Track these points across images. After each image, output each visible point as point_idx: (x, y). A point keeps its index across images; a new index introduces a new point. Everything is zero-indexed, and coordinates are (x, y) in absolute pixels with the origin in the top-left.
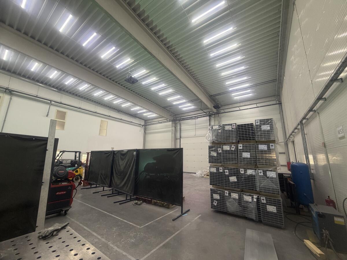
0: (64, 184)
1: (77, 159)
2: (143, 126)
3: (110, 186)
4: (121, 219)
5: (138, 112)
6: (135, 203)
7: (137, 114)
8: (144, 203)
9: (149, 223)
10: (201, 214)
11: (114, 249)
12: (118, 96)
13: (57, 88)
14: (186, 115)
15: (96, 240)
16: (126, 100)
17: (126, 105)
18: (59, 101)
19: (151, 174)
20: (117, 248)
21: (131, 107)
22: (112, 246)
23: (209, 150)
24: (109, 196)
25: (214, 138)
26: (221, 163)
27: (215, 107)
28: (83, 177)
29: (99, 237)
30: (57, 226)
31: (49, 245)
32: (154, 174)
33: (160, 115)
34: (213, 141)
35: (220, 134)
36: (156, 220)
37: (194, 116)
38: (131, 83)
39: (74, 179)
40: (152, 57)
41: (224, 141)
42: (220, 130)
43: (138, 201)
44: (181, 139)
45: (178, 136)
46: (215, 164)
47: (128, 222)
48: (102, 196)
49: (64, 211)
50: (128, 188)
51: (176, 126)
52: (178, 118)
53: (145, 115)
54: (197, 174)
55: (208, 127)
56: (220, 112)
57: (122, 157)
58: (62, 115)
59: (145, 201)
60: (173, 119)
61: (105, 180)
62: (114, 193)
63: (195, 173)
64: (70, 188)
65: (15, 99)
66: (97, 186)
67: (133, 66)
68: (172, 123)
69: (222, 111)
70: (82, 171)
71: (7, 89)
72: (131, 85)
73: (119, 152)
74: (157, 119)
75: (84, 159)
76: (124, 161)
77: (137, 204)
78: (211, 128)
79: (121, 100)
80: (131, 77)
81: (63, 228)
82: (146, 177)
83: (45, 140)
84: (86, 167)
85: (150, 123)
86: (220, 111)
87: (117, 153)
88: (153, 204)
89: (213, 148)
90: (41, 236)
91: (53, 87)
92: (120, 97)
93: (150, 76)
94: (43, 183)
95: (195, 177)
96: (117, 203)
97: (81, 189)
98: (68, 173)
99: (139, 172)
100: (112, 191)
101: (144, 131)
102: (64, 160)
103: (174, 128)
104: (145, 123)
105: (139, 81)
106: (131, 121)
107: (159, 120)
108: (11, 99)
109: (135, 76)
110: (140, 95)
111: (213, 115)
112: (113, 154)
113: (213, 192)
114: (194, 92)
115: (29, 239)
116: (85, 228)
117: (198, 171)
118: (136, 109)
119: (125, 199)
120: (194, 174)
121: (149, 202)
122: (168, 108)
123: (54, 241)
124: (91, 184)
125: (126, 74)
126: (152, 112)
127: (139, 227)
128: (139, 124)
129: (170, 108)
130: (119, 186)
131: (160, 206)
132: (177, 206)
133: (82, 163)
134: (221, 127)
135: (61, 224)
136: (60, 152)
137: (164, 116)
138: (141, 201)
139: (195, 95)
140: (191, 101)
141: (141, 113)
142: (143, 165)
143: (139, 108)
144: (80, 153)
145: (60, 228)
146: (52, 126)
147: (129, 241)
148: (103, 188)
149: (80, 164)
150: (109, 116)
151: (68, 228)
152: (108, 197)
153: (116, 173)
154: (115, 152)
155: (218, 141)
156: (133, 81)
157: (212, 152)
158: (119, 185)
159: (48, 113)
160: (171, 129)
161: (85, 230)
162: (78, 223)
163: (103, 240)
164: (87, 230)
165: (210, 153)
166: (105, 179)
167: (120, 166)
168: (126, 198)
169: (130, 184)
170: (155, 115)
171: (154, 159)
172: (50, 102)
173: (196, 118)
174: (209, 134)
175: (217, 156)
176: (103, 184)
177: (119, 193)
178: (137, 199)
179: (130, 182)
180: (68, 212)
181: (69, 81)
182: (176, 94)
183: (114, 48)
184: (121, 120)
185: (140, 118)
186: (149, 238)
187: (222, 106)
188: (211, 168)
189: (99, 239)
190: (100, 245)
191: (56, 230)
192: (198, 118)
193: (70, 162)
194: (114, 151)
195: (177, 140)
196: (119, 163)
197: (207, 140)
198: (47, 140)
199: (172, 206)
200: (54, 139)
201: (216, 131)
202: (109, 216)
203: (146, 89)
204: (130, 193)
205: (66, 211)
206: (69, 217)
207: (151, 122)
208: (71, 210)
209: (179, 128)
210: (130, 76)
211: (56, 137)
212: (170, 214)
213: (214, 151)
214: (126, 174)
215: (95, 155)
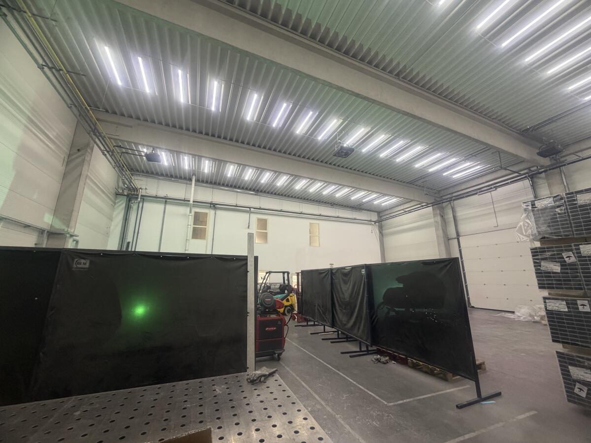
0: (273, 316)
1: (286, 282)
2: (375, 222)
3: (333, 326)
4: (355, 383)
5: (364, 201)
6: (375, 359)
7: (363, 204)
8: (394, 362)
9: (405, 401)
10: (536, 410)
11: (346, 428)
12: (328, 182)
13: (254, 190)
14: (464, 187)
15: (318, 407)
16: (341, 185)
17: (341, 193)
18: (257, 206)
19: (397, 309)
20: (349, 428)
21: (350, 195)
22: (342, 422)
23: (533, 259)
24: (334, 341)
25: (544, 228)
26: (581, 289)
27: (542, 154)
28: (296, 309)
29: (323, 403)
30: (265, 371)
31: (256, 392)
32: (404, 310)
33: (404, 198)
34: (541, 237)
35: (561, 217)
36: (418, 398)
37: (486, 186)
38: (344, 156)
39: (286, 311)
40: (370, 103)
41: (580, 234)
42: (559, 207)
43: (381, 355)
44: (461, 238)
45: (452, 232)
46: (560, 292)
47: (366, 390)
48: (323, 339)
49: (277, 355)
50: (360, 331)
51: (444, 213)
52: (444, 198)
53: (376, 202)
54: (517, 314)
55: (521, 206)
56: (563, 162)
57: (344, 278)
58: (263, 224)
59: (393, 358)
60: (434, 201)
61: (325, 315)
62: (340, 337)
63: (513, 312)
64: (279, 323)
65: (219, 212)
66: (316, 323)
67: (342, 129)
68: (433, 209)
69: (570, 158)
70: (294, 299)
71: (211, 203)
72: (344, 159)
73: (339, 269)
74: (400, 207)
75: (294, 282)
76: (349, 284)
77: (379, 361)
78: (530, 208)
79: (333, 187)
80: (342, 148)
81: (271, 374)
82: (388, 312)
83: (244, 259)
84: (297, 293)
85: (388, 216)
86: (562, 159)
87: (336, 272)
88: (410, 367)
89: (545, 251)
90: (250, 379)
91: (250, 190)
92: (330, 183)
93: (373, 135)
94: (249, 313)
95: (513, 321)
96: (347, 354)
97: (295, 326)
98: (276, 301)
99: (376, 305)
100: (336, 333)
101: (379, 231)
102: (272, 283)
103: (439, 219)
104: (379, 216)
105: (355, 150)
106: (354, 217)
107: (404, 208)
108: (215, 213)
109: (347, 143)
110: (362, 172)
111: (542, 172)
112: (331, 274)
113: (565, 360)
114: (474, 135)
115: (238, 379)
116: (303, 383)
117: (520, 308)
118: (358, 196)
119: (358, 350)
120: (510, 314)
121: (403, 362)
122: (419, 183)
123: (262, 389)
124: (307, 320)
125: (334, 145)
126: (388, 195)
127: (386, 403)
128: (369, 219)
129: (424, 180)
130: (346, 327)
131: (426, 373)
132: (467, 379)
133: (292, 288)
134: (562, 199)
135: (268, 369)
136: (267, 273)
137: (413, 199)
138: (386, 356)
139: (477, 141)
140: (471, 156)
141: (369, 201)
142: (380, 292)
143: (363, 193)
144: (288, 273)
145: (267, 373)
146: (250, 241)
147: (368, 422)
148: (323, 327)
149: (291, 290)
150: (320, 215)
151: (277, 376)
152: (332, 342)
153: (340, 306)
154: (333, 271)
155: (561, 236)
156: (346, 153)
157: (543, 263)
158: (345, 325)
159: (249, 223)
160: (432, 220)
161: (303, 386)
162: (294, 374)
163: (329, 409)
164: (306, 389)
165: (537, 265)
166: (324, 313)
167: (343, 294)
168: (360, 348)
169: (362, 325)
170: (395, 199)
171: (399, 280)
172: (249, 210)
173: (491, 188)
174: (528, 221)
175: (562, 273)
176: (323, 321)
177: (348, 339)
178: (379, 352)
179: (363, 322)
180: (282, 357)
181: (266, 178)
182: (433, 151)
183: (311, 113)
184: (337, 219)
185: (368, 210)
186: (406, 429)
187: (567, 146)
188: (547, 301)
189: (322, 405)
190: (325, 415)
191: (264, 376)
192: (496, 188)
193: (278, 287)
194: (331, 270)
195: (450, 241)
196: (341, 288)
197: (521, 236)
198: (247, 259)
199: (453, 377)
200: (253, 257)
201: (548, 210)
202: (335, 373)
203: (371, 158)
204: (366, 341)
205: (280, 355)
206: (284, 365)
207: (390, 214)
208: (284, 355)
209: (451, 216)
210: (340, 147)
211: (255, 255)
212: (451, 392)
213: (552, 259)
214: (355, 307)
215: (307, 276)
